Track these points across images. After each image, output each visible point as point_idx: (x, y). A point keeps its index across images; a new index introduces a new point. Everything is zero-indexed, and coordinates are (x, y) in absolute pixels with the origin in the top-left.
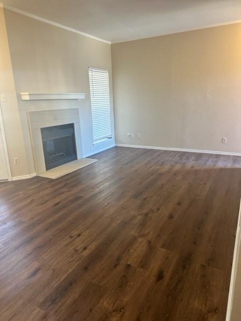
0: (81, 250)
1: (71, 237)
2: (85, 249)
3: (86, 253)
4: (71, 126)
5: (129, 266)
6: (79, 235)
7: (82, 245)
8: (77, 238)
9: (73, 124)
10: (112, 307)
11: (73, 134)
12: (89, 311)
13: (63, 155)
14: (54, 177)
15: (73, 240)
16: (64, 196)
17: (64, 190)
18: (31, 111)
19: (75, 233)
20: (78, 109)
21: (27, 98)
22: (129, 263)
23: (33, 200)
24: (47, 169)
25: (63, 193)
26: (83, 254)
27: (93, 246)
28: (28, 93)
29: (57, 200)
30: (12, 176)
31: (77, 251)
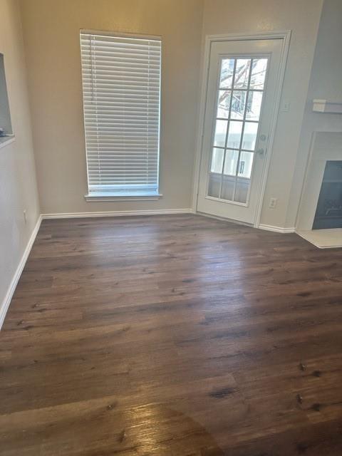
0: (309, 406)
1: (302, 369)
2: (316, 407)
3: (315, 418)
6: (317, 374)
8: (310, 376)
14: (319, 245)
15: (302, 377)
16: (321, 285)
17: (326, 274)
18: (320, 131)
19: (312, 365)
21: (321, 108)
23: (272, 270)
24: (315, 227)
26: (308, 416)
28: (324, 101)
29: (307, 287)
30: (261, 222)
31: (300, 400)
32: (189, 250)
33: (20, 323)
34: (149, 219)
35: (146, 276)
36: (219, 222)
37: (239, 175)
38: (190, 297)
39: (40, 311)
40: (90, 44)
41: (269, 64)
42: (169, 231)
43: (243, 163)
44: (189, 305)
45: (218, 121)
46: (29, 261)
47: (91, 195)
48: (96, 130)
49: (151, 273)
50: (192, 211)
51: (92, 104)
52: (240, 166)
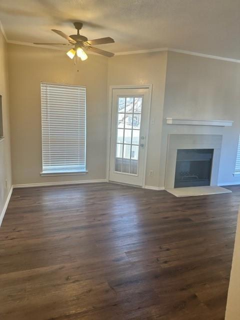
0: (162, 262)
1: (161, 248)
2: (166, 262)
3: (166, 266)
4: (211, 151)
5: (195, 297)
6: (168, 250)
7: (165, 258)
8: (165, 250)
9: (213, 150)
10: (157, 317)
11: (211, 160)
12: (137, 308)
13: (195, 178)
14: (177, 195)
15: (161, 251)
16: (176, 213)
17: (179, 208)
18: (172, 133)
19: (165, 246)
20: (222, 136)
21: (170, 122)
22: (197, 294)
23: (150, 208)
24: (175, 187)
25: (177, 211)
26: (161, 265)
27: (174, 264)
28: (171, 119)
29: (169, 214)
30: (146, 185)
31: (158, 260)
32: (105, 200)
33: (7, 237)
34: (80, 186)
35: (78, 213)
36: (122, 186)
37: (132, 158)
38: (104, 222)
39: (18, 231)
40: (46, 89)
41: (143, 100)
42: (92, 191)
43: (134, 152)
44: (103, 225)
45: (119, 130)
46: (8, 209)
47: (44, 172)
48: (48, 134)
49: (82, 212)
50: (106, 180)
51: (47, 121)
52: (132, 154)
